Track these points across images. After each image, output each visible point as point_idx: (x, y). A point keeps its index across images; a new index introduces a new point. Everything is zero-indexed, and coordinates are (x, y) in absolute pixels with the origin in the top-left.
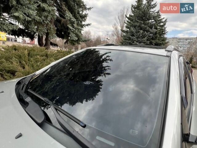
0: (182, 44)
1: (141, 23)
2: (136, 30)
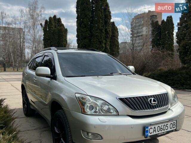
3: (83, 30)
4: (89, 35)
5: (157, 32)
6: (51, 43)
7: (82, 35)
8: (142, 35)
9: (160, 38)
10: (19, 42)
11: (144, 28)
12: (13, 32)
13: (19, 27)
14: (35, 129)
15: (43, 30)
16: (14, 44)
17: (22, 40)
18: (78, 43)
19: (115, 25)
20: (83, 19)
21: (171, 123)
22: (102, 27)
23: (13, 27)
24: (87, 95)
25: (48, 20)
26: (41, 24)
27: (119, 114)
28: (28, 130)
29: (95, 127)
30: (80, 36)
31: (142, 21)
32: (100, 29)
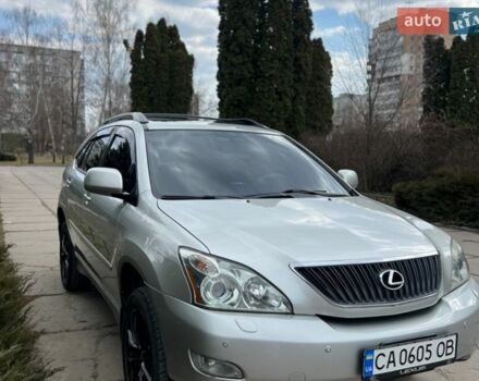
3: (234, 60)
4: (249, 76)
5: (438, 70)
6: (150, 93)
7: (231, 74)
8: (397, 77)
9: (447, 86)
10: (70, 89)
11: (405, 58)
12: (54, 61)
13: (69, 48)
14: (84, 329)
15: (131, 57)
16: (56, 93)
17: (75, 82)
18: (219, 96)
19: (323, 49)
20: (235, 31)
21: (441, 340)
22: (286, 52)
23: (54, 47)
24: (210, 255)
25: (144, 32)
26: (126, 43)
27: (295, 311)
28: (67, 331)
29: (225, 343)
30: (226, 76)
31: (398, 38)
32: (280, 59)
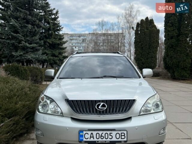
0: (76, 42)
1: (26, 14)
2: (20, 23)
4: (176, 35)
6: (142, 45)
10: (118, 47)
15: (135, 33)
21: (117, 132)
25: (140, 23)
26: (133, 28)
27: (63, 115)
